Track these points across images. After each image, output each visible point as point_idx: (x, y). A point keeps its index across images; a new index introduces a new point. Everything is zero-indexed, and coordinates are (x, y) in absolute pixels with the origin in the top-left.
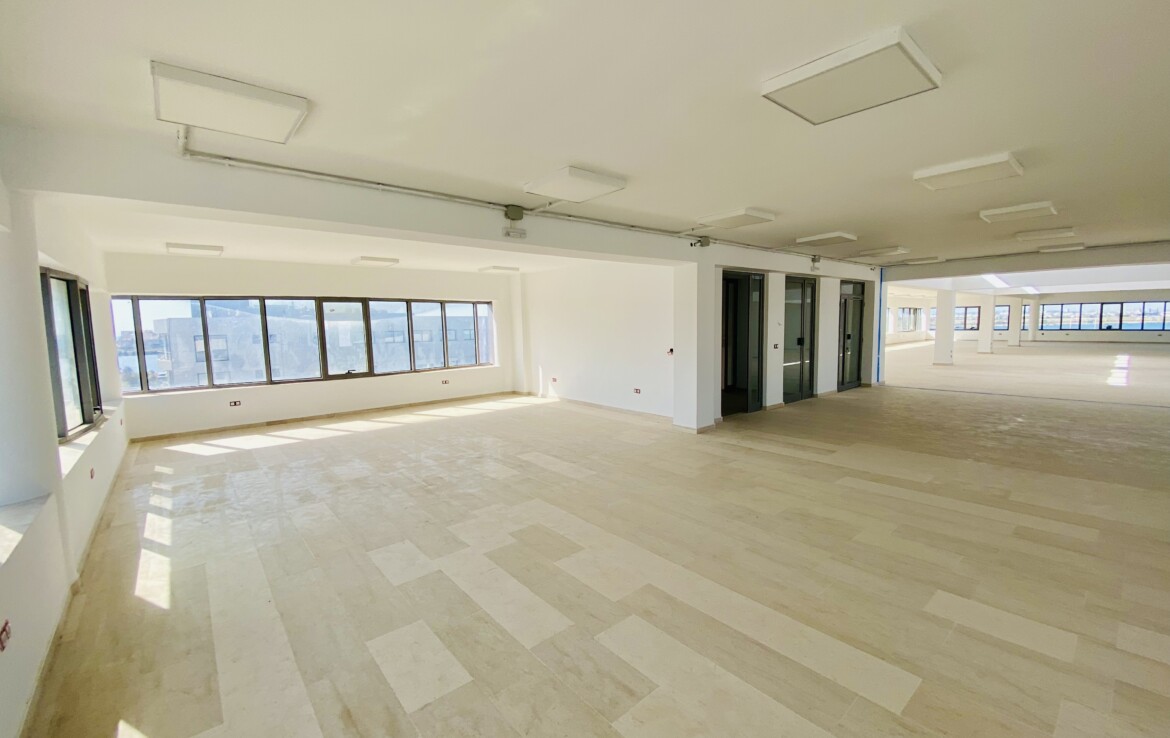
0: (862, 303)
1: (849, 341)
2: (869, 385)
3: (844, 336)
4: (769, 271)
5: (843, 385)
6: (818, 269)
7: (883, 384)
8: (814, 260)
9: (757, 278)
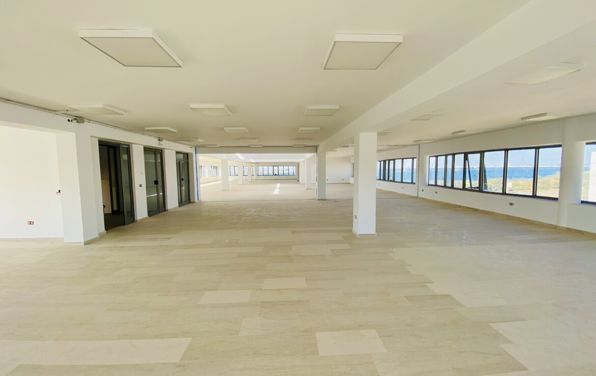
0: (188, 163)
1: (182, 182)
2: (194, 202)
3: (180, 180)
4: (132, 143)
5: (181, 203)
6: (162, 145)
7: (200, 201)
8: (159, 140)
9: (125, 146)
